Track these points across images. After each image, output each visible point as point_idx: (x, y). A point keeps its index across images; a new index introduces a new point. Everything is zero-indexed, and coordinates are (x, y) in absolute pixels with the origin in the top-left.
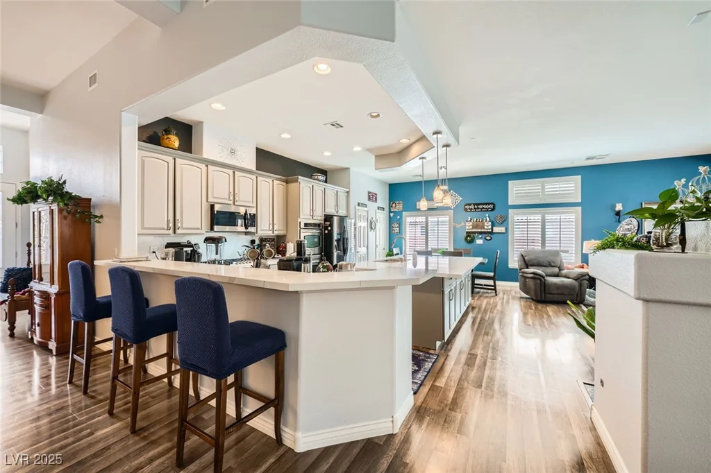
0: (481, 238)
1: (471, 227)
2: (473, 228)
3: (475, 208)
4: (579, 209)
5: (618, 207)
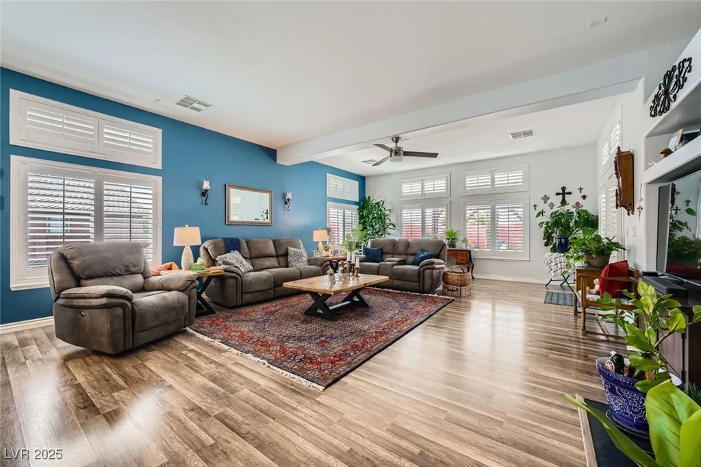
4: (159, 179)
5: (206, 185)
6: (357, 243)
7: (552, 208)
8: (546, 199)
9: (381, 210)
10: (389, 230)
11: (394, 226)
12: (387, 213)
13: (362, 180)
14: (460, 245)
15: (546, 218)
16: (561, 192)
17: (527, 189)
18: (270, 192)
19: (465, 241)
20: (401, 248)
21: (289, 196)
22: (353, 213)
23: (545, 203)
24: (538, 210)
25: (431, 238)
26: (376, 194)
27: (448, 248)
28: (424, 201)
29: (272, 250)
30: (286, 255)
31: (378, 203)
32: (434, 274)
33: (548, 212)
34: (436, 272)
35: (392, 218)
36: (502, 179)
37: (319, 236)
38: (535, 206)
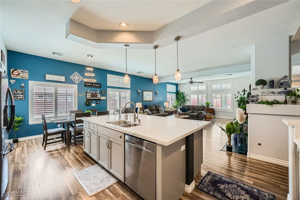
0: (94, 103)
1: (90, 96)
2: (91, 97)
3: (91, 85)
4: (130, 90)
5: (139, 91)
6: (176, 106)
7: (241, 95)
8: (239, 92)
9: (183, 95)
10: (186, 102)
11: (188, 100)
12: (186, 96)
13: (177, 85)
14: (210, 107)
15: (238, 99)
16: (243, 90)
17: (233, 89)
18: (153, 92)
19: (212, 106)
20: (192, 108)
21: (157, 92)
22: (174, 96)
23: (238, 94)
24: (236, 96)
25: (200, 105)
26: (182, 90)
27: (206, 108)
28: (198, 92)
29: (155, 108)
30: (158, 110)
31: (182, 93)
32: (202, 116)
33: (239, 96)
34: (202, 115)
35: (187, 98)
36: (224, 86)
37: (166, 104)
38: (235, 95)
